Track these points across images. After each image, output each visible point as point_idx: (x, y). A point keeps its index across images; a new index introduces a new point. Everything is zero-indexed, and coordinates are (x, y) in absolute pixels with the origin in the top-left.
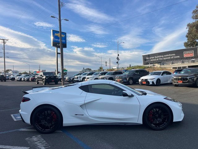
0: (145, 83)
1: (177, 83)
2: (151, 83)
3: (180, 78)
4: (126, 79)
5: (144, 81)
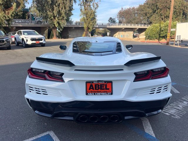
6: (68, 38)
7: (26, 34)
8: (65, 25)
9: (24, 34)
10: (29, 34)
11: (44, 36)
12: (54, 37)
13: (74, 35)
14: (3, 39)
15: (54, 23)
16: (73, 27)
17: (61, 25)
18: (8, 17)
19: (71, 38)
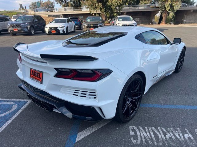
0: (55, 32)
1: (89, 30)
2: (61, 32)
3: (92, 25)
4: (27, 28)
5: (53, 30)
6: (182, 24)
7: (121, 20)
8: (179, 7)
9: (119, 20)
10: (124, 19)
11: (137, 22)
12: (163, 22)
13: (190, 20)
14: (98, 24)
15: (165, 6)
16: (191, 10)
17: (174, 8)
18: (120, 3)
19: (185, 23)
